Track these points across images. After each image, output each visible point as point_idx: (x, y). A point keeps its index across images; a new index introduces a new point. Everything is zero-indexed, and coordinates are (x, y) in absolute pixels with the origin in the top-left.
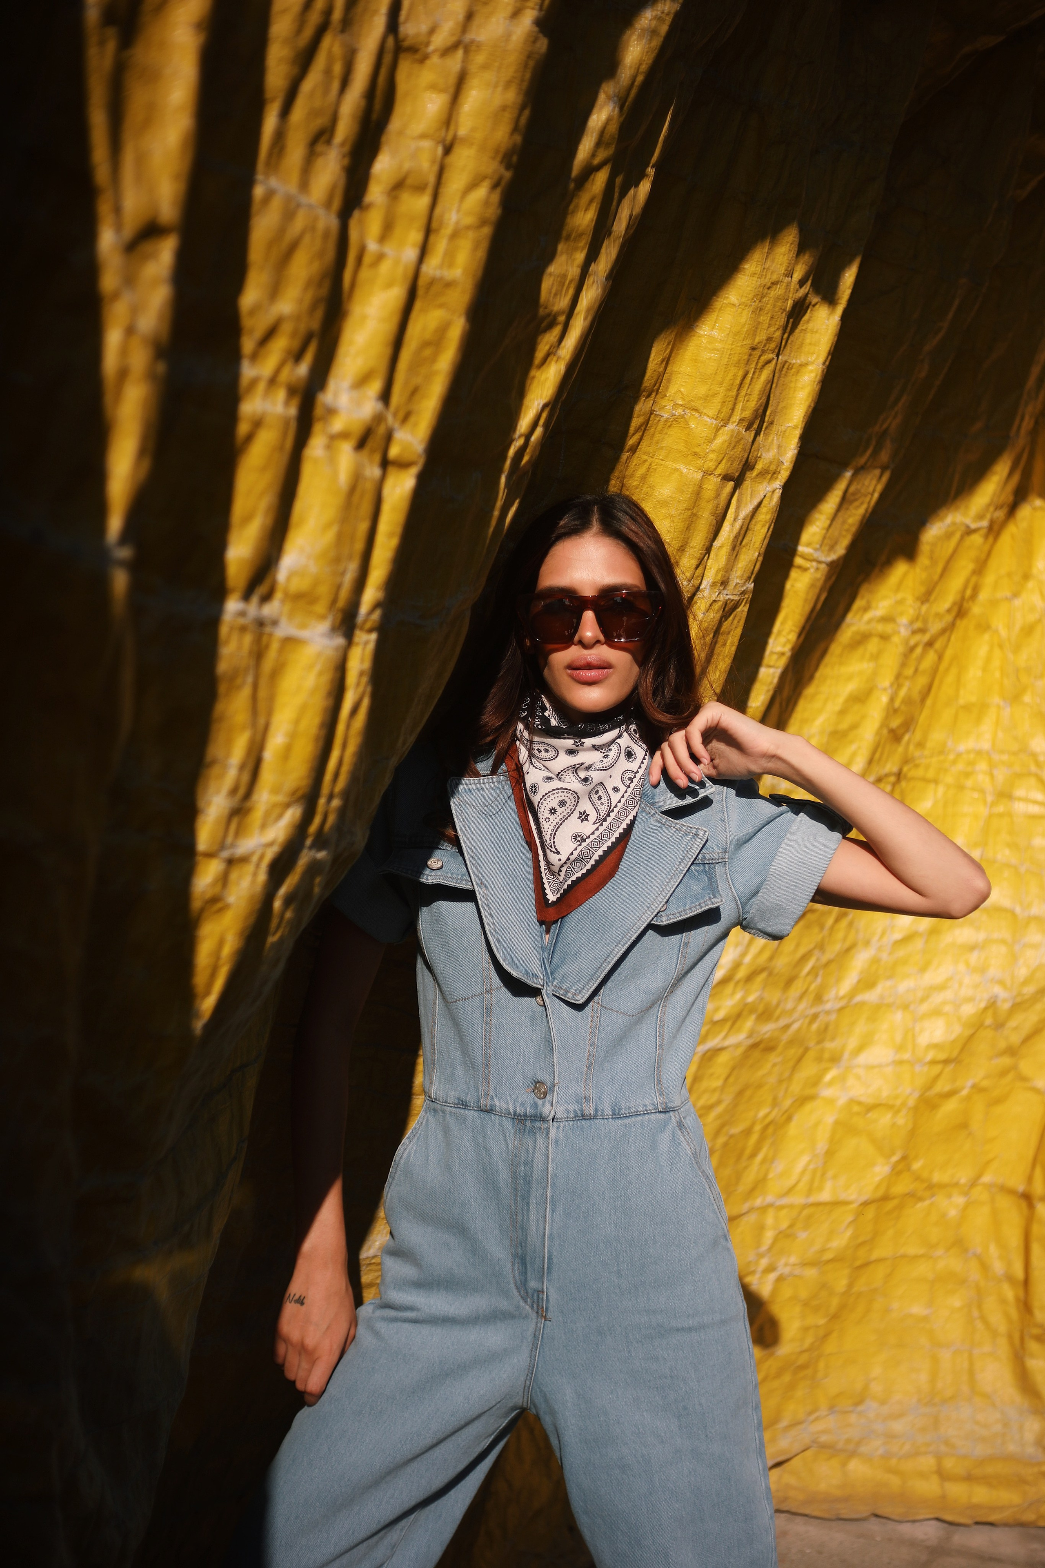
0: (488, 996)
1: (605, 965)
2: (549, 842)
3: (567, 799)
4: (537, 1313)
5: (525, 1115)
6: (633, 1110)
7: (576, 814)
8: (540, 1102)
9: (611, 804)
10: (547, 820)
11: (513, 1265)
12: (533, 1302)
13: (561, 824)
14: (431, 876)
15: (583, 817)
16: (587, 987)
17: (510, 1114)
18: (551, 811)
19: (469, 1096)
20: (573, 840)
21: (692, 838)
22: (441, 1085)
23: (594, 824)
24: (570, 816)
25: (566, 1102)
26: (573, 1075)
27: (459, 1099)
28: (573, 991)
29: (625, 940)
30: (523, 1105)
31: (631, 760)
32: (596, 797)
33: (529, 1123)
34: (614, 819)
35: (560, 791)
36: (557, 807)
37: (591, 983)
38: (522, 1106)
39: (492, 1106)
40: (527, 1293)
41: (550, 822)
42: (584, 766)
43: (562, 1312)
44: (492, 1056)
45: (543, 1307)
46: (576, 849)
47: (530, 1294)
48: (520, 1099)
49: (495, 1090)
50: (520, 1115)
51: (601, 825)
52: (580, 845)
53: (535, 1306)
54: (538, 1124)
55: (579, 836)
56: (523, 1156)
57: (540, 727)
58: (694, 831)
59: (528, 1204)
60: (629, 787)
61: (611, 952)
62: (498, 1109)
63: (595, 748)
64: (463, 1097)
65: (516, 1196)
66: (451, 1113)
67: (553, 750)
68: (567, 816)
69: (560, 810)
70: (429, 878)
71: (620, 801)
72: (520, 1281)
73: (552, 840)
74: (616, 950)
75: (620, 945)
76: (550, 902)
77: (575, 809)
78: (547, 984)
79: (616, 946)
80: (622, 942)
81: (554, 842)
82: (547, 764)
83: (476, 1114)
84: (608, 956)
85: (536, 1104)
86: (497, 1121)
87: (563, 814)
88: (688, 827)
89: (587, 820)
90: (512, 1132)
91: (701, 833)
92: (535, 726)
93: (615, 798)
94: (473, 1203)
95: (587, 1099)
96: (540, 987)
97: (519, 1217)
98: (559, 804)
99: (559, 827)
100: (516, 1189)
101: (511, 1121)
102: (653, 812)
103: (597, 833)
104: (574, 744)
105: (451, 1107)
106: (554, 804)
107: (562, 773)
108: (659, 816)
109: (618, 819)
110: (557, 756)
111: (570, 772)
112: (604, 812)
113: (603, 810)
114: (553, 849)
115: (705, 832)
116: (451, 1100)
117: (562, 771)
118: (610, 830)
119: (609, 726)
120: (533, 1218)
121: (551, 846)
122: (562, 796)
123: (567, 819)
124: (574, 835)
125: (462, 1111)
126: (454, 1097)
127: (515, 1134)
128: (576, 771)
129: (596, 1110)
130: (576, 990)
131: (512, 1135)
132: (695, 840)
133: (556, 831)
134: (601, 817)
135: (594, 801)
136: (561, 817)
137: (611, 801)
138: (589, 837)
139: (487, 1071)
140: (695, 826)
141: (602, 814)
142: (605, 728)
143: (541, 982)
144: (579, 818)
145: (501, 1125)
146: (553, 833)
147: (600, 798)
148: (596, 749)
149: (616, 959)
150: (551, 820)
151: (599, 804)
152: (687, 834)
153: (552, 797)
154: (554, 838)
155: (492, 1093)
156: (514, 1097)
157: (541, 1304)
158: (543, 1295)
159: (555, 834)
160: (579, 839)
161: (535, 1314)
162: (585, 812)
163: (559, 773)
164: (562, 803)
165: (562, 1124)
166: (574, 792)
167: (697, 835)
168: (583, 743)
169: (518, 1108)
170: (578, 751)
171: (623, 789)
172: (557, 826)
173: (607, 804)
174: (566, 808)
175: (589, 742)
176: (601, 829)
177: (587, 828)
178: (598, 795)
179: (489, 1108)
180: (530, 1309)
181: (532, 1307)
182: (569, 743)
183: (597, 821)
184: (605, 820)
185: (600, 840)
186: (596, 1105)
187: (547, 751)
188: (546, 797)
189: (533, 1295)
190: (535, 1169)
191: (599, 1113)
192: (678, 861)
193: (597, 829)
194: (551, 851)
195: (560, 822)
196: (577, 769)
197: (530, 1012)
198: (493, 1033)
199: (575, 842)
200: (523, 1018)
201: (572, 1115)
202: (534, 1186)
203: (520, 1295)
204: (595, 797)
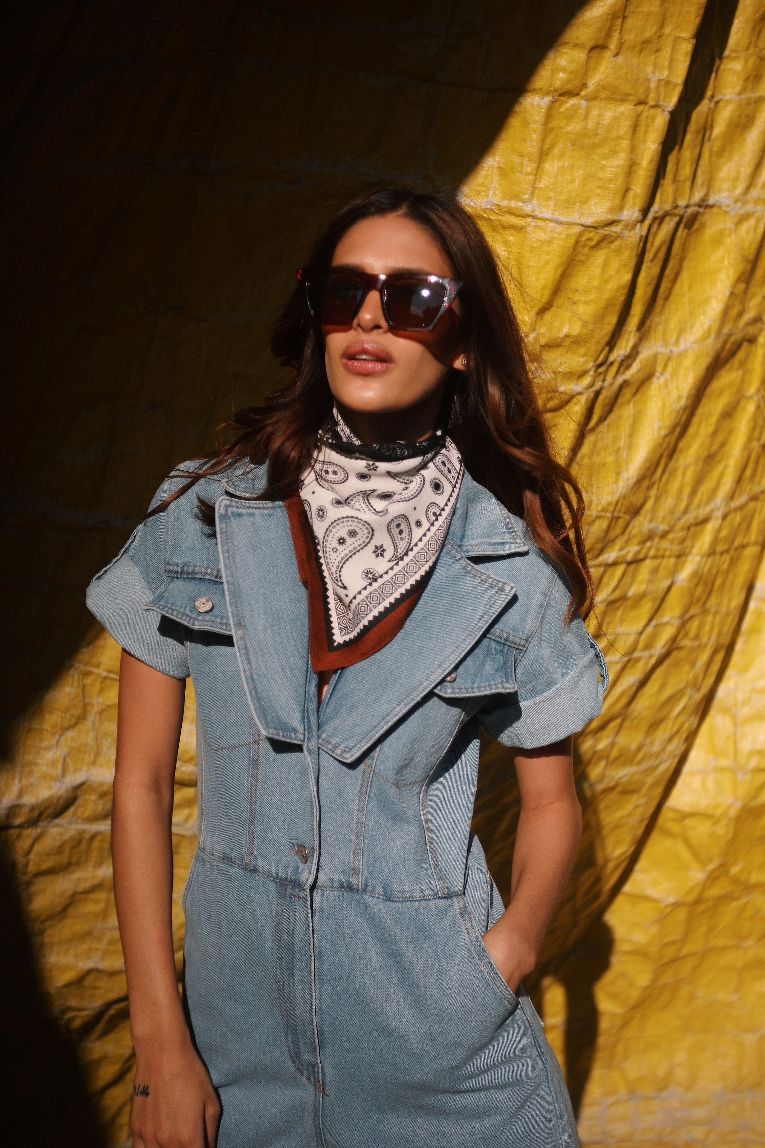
0: (256, 747)
1: (382, 724)
2: (335, 575)
3: (357, 530)
4: (315, 1085)
5: (286, 879)
6: (407, 895)
7: (371, 547)
8: (302, 866)
9: (411, 540)
10: (335, 550)
11: (286, 1035)
12: (309, 1075)
13: (351, 557)
14: (198, 620)
15: (379, 551)
16: (359, 746)
17: (272, 876)
18: (339, 540)
19: (234, 853)
20: (364, 576)
21: (497, 592)
22: (209, 835)
23: (390, 561)
24: (362, 548)
25: (331, 870)
26: (340, 842)
27: (224, 854)
28: (342, 747)
29: (408, 699)
30: (285, 867)
31: (439, 492)
32: (397, 530)
33: (289, 890)
34: (412, 561)
35: (350, 519)
36: (346, 537)
37: (364, 742)
38: (285, 869)
39: (255, 866)
40: (302, 1065)
41: (338, 552)
42: (376, 493)
43: (339, 1089)
44: (257, 812)
45: (319, 1082)
46: (365, 588)
47: (305, 1067)
48: (284, 861)
49: (259, 849)
50: (281, 879)
51: (397, 564)
52: (370, 584)
53: (312, 1078)
54: (297, 891)
55: (371, 573)
56: (285, 924)
57: (330, 441)
58: (500, 584)
59: (293, 974)
60: (432, 524)
61: (392, 711)
62: (261, 870)
63: (390, 474)
64: (228, 852)
65: (281, 965)
66: (217, 867)
67: (342, 473)
68: (359, 548)
69: (349, 541)
70: (196, 623)
71: (420, 540)
72: (295, 1052)
73: (338, 573)
74: (398, 709)
75: (402, 705)
76: (335, 644)
77: (369, 542)
78: (308, 740)
79: (398, 705)
80: (405, 701)
81: (340, 576)
82: (336, 487)
83: (241, 872)
84: (387, 715)
85: (298, 868)
86: (261, 883)
87: (353, 546)
88: (495, 579)
89: (382, 555)
90: (276, 896)
91: (507, 588)
92: (325, 439)
93: (417, 533)
94: (243, 967)
95: (355, 871)
96: (300, 743)
97: (286, 988)
98: (349, 534)
99: (347, 560)
100: (281, 959)
101: (274, 884)
102: (459, 556)
103: (391, 573)
104: (366, 467)
105: (218, 861)
106: (343, 533)
107: (351, 498)
108: (464, 562)
109: (416, 561)
110: (347, 479)
111: (360, 498)
112: (402, 549)
113: (402, 546)
114: (340, 584)
115: (512, 588)
116: (217, 854)
117: (351, 496)
118: (405, 572)
119: (409, 451)
120: (299, 990)
121: (337, 580)
122: (353, 525)
123: (358, 551)
124: (366, 571)
125: (228, 868)
126: (219, 851)
127: (278, 898)
128: (367, 498)
129: (366, 885)
130: (346, 747)
131: (275, 899)
132: (500, 595)
133: (344, 563)
134: (398, 554)
135: (395, 535)
136: (351, 548)
137: (411, 537)
138: (381, 576)
139: (252, 827)
140: (502, 580)
141: (400, 551)
142: (404, 453)
143: (301, 737)
144: (375, 552)
145: (264, 887)
146: (340, 566)
147: (401, 532)
148: (392, 477)
149: (395, 719)
150: (339, 551)
151: (399, 539)
152: (492, 587)
153: (341, 525)
154: (340, 571)
155: (256, 852)
156: (278, 858)
157: (317, 1077)
158: (318, 1068)
159: (342, 567)
160: (370, 576)
161: (313, 1087)
162: (381, 546)
163: (348, 498)
164: (353, 534)
165: (326, 894)
166: (366, 522)
167: (502, 589)
168: (377, 467)
169: (280, 871)
170: (370, 476)
171: (426, 525)
172: (346, 558)
173: (407, 540)
174: (357, 539)
175: (383, 466)
176: (396, 569)
177: (381, 565)
178: (400, 528)
179: (252, 868)
180: (307, 1082)
181: (309, 1079)
182: (360, 465)
183: (393, 559)
184: (402, 559)
185: (393, 584)
186: (366, 879)
187: (335, 473)
188: (335, 524)
189: (308, 1068)
190: (297, 939)
191: (370, 889)
192: (478, 617)
193: (392, 568)
194: (338, 585)
195: (350, 554)
196: (368, 495)
197: (299, 767)
198: (259, 788)
199: (365, 579)
200: (292, 773)
201: (337, 885)
202: (297, 957)
203: (295, 1066)
204: (395, 531)
